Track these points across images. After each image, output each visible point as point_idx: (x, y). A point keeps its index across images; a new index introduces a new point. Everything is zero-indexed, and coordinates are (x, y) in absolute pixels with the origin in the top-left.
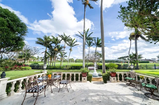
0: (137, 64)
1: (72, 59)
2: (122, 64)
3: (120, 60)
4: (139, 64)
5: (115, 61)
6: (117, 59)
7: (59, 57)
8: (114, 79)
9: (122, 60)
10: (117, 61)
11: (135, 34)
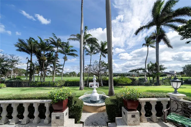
0: (158, 78)
1: (74, 72)
2: (137, 78)
3: (132, 73)
4: (161, 78)
5: (126, 75)
6: (129, 72)
7: (51, 70)
8: (133, 116)
9: (134, 73)
10: (128, 75)
11: (156, 35)
